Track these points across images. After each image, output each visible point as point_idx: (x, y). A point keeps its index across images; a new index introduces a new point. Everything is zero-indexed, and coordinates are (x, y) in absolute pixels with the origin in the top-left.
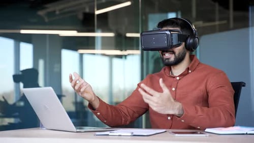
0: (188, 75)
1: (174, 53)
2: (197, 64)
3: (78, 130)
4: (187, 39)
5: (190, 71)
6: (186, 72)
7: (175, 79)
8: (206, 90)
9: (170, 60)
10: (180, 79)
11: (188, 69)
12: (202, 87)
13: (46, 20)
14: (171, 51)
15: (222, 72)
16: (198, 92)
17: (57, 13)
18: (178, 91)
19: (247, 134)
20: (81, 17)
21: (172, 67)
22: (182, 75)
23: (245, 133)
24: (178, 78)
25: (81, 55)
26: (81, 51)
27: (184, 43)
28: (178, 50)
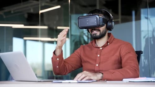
0: (107, 46)
1: (99, 30)
2: (113, 39)
3: (39, 80)
4: (108, 22)
5: (109, 44)
6: (106, 45)
7: (99, 49)
8: (120, 56)
9: (97, 35)
10: (102, 49)
11: (108, 42)
12: (117, 54)
13: (4, 17)
14: (97, 30)
15: (130, 43)
16: (115, 57)
17: (12, 12)
18: (101, 57)
19: (151, 82)
20: (26, 16)
21: (96, 40)
22: (104, 47)
23: (150, 81)
24: (101, 48)
25: (25, 41)
26: (25, 38)
27: (106, 25)
28: (102, 29)
